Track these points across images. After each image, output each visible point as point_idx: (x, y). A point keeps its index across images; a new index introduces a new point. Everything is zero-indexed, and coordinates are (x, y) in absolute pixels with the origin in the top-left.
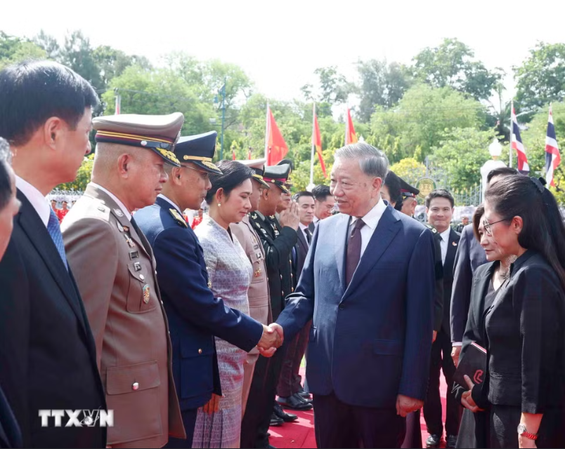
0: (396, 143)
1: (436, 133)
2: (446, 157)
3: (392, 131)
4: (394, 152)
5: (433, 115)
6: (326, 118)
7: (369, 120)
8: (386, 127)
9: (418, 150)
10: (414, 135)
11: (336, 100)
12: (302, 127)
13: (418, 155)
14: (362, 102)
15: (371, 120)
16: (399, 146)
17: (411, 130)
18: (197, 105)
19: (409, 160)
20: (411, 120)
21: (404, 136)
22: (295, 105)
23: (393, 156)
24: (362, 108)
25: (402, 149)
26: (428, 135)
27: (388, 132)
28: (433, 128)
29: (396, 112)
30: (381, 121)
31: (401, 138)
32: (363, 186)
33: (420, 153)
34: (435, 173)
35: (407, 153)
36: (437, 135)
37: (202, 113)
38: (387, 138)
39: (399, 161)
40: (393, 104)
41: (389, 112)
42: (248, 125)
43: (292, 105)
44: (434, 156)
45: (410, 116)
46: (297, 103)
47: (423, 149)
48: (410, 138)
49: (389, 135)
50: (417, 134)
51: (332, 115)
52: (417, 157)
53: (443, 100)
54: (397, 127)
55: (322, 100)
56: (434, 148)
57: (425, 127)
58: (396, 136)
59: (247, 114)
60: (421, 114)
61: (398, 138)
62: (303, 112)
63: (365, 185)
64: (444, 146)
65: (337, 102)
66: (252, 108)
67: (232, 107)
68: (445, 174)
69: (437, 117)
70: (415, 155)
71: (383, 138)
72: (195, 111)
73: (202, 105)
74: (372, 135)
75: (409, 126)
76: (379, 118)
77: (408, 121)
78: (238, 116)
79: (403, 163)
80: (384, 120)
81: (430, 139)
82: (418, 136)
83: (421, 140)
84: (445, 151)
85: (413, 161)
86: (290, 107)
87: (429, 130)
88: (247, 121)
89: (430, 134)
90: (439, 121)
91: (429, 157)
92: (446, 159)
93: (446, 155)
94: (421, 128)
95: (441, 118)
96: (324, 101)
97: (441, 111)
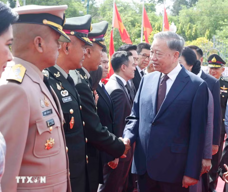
0: (194, 29)
1: (218, 23)
2: (225, 37)
3: (192, 21)
4: (193, 34)
5: (217, 11)
6: (152, 12)
7: (178, 14)
8: (188, 18)
9: (207, 33)
10: (205, 24)
11: (158, 2)
12: (137, 17)
13: (207, 36)
14: (174, 3)
15: (179, 14)
16: (196, 31)
17: (203, 21)
18: (73, 4)
19: (202, 38)
20: (204, 14)
21: (199, 24)
22: (133, 4)
23: (193, 36)
24: (174, 7)
25: (198, 32)
26: (214, 24)
27: (189, 22)
28: (217, 19)
29: (195, 10)
30: (185, 15)
31: (197, 26)
32: (168, 56)
33: (209, 34)
34: (218, 47)
35: (201, 34)
36: (219, 24)
37: (76, 8)
38: (188, 25)
39: (196, 39)
40: (193, 5)
41: (190, 10)
42: (104, 16)
43: (132, 5)
44: (218, 36)
45: (203, 12)
46: (135, 3)
47: (210, 32)
48: (203, 25)
49: (190, 23)
50: (206, 23)
51: (155, 11)
52: (207, 37)
53: (223, 3)
54: (195, 19)
55: (150, 2)
56: (217, 31)
57: (212, 19)
58: (194, 24)
59: (104, 9)
60: (209, 11)
61: (195, 25)
62: (138, 9)
63: (169, 55)
64: (224, 30)
65: (159, 4)
66: (107, 6)
67: (95, 6)
68: (224, 47)
69: (218, 13)
70: (206, 36)
71: (187, 25)
72: (72, 7)
73: (76, 4)
74: (179, 23)
75: (202, 18)
76: (184, 13)
77: (202, 15)
78: (98, 10)
79: (199, 40)
80: (187, 14)
81: (214, 26)
82: (207, 24)
83: (209, 27)
84: (224, 33)
85: (204, 39)
86: (130, 6)
87: (214, 20)
88: (103, 13)
89: (215, 23)
90: (220, 15)
91: (215, 37)
92: (225, 38)
93: (225, 35)
94: (210, 19)
95: (221, 14)
96: (151, 2)
97: (222, 9)
